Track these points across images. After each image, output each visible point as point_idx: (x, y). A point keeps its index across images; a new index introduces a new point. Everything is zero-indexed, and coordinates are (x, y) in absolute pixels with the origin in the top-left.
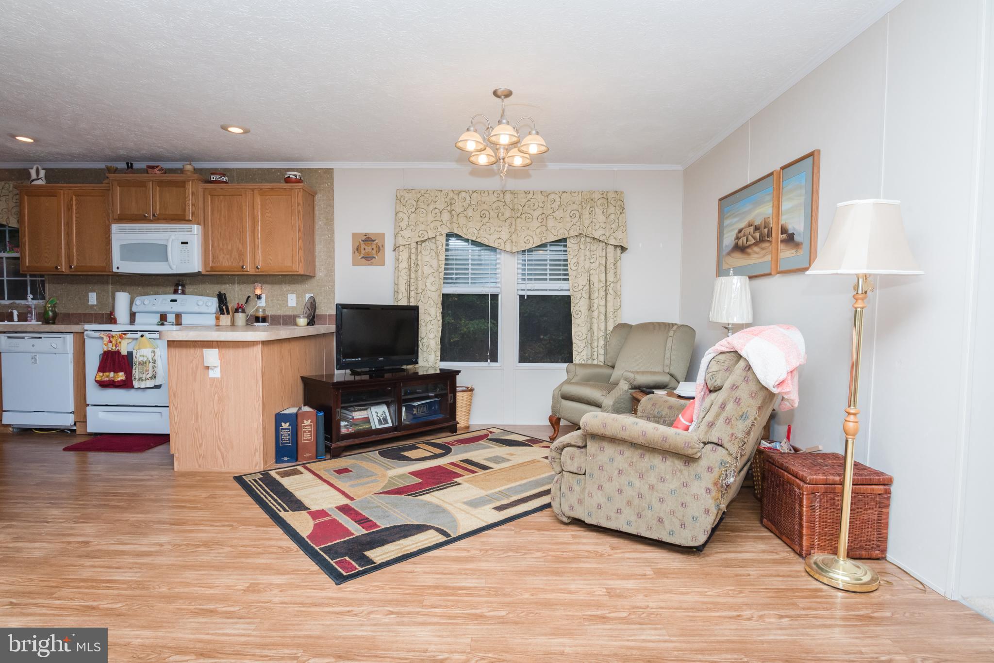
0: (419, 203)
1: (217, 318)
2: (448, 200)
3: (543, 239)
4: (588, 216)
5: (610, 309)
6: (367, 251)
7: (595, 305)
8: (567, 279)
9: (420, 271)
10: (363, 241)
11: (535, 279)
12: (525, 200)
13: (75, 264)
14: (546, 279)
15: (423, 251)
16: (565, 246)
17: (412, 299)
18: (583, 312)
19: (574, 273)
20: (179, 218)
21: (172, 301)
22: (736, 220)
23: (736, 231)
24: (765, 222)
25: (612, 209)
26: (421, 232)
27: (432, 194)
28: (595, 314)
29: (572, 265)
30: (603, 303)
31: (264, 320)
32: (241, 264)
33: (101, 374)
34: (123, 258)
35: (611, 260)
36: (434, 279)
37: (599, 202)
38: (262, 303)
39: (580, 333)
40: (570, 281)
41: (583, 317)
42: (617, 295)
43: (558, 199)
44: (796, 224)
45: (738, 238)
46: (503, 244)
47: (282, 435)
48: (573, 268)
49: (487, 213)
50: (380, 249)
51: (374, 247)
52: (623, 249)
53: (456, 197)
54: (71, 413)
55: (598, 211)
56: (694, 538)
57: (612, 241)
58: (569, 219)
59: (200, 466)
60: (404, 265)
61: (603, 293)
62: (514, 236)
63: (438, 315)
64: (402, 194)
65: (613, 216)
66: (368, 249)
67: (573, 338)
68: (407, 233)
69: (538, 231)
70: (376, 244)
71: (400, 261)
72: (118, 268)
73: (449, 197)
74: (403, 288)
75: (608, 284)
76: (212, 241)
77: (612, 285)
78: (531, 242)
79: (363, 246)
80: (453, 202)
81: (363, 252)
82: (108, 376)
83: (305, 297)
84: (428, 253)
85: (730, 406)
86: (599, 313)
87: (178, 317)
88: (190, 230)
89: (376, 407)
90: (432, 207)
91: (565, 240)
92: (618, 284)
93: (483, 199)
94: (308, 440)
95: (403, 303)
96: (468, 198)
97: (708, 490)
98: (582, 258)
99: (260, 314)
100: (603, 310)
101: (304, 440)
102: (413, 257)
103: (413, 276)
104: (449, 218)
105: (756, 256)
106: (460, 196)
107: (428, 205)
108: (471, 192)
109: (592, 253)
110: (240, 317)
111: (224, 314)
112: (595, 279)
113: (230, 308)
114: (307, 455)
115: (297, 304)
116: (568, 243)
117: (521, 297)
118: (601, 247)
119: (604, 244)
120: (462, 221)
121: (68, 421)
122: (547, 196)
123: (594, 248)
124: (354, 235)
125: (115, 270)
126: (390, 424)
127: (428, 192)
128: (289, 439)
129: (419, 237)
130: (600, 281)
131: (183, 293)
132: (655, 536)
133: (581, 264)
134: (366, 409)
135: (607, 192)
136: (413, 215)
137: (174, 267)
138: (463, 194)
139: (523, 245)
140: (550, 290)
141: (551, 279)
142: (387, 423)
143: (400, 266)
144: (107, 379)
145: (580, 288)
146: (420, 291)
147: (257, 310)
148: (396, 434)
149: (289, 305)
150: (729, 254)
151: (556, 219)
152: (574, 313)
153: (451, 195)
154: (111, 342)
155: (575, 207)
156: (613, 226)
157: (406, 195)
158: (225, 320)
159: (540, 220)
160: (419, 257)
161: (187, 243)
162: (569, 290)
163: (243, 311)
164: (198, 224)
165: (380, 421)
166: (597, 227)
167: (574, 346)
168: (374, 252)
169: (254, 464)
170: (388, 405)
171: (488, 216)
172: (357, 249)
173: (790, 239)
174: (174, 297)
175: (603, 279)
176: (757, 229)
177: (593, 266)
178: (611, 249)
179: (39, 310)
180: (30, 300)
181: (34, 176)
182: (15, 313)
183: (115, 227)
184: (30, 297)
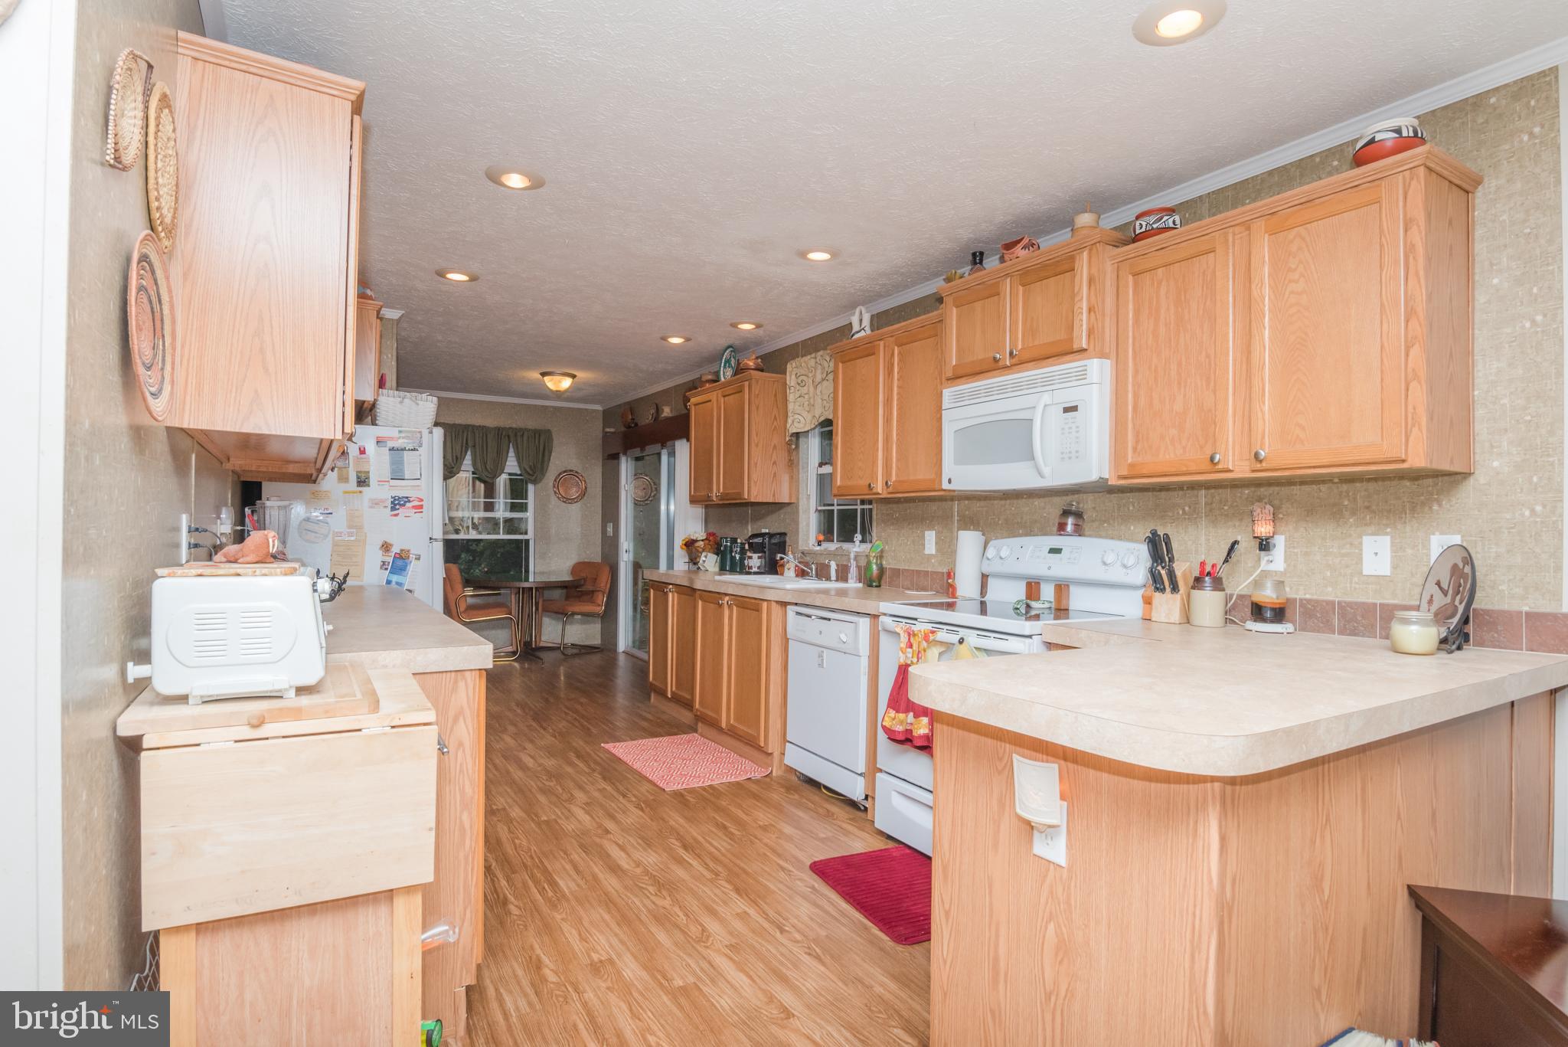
1: (1148, 601)
13: (894, 478)
20: (1064, 351)
21: (1053, 551)
31: (1279, 614)
32: (1209, 453)
33: (892, 713)
34: (960, 460)
38: (1277, 560)
54: (861, 775)
72: (950, 481)
76: (1136, 396)
82: (901, 723)
83: (1426, 545)
87: (1062, 588)
88: (1083, 375)
99: (1268, 595)
110: (1208, 604)
111: (1163, 590)
113: (1179, 573)
115: (1395, 567)
125: (945, 486)
131: (1079, 531)
137: (1046, 471)
144: (900, 727)
147: (1258, 584)
149: (1365, 572)
154: (911, 646)
158: (1167, 606)
161: (1074, 409)
163: (1218, 584)
164: (1103, 355)
174: (1056, 541)
179: (863, 563)
180: (857, 543)
181: (856, 327)
182: (833, 566)
183: (948, 394)
184: (858, 537)
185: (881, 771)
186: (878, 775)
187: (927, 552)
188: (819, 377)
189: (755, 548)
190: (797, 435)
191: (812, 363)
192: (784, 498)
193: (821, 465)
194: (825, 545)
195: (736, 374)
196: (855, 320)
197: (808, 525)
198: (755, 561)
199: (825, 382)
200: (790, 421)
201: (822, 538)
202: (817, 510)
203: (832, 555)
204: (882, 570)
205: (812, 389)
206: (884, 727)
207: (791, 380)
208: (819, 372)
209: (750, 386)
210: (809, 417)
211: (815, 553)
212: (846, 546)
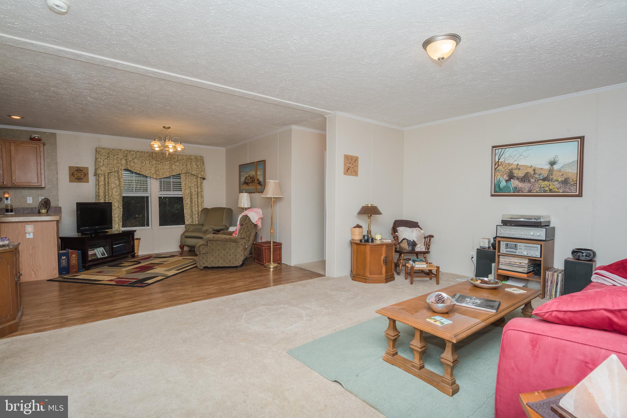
0: (109, 155)
2: (124, 154)
3: (171, 174)
4: (189, 165)
5: (200, 202)
6: (78, 175)
7: (193, 201)
8: (181, 190)
9: (110, 186)
10: (76, 170)
11: (167, 190)
12: (161, 157)
14: (171, 190)
15: (111, 177)
16: (180, 176)
17: (107, 199)
18: (189, 204)
19: (184, 188)
22: (244, 173)
23: (245, 177)
24: (253, 177)
25: (199, 163)
26: (111, 168)
27: (116, 151)
28: (194, 204)
29: (183, 184)
30: (197, 200)
31: (11, 211)
32: (2, 181)
35: (199, 183)
36: (117, 190)
37: (194, 160)
38: (9, 202)
39: (188, 212)
40: (182, 191)
41: (189, 206)
42: (202, 197)
43: (177, 158)
44: (261, 179)
45: (245, 180)
46: (152, 175)
47: (62, 262)
48: (184, 186)
49: (144, 161)
50: (86, 175)
51: (82, 173)
52: (204, 179)
53: (128, 153)
55: (194, 163)
56: (239, 264)
57: (200, 176)
58: (181, 166)
60: (102, 183)
61: (196, 196)
62: (157, 172)
63: (120, 206)
64: (99, 150)
65: (199, 166)
66: (79, 175)
67: (185, 214)
68: (103, 168)
69: (168, 170)
70: (84, 172)
71: (100, 181)
73: (125, 153)
74: (102, 194)
75: (199, 192)
77: (200, 193)
78: (165, 175)
79: (76, 173)
80: (127, 155)
81: (76, 176)
83: (39, 198)
84: (113, 177)
85: (246, 228)
86: (195, 204)
89: (99, 248)
90: (116, 157)
91: (180, 174)
92: (202, 192)
93: (142, 155)
94: (74, 263)
95: (102, 201)
96: (135, 154)
97: (241, 250)
98: (187, 182)
99: (9, 208)
100: (196, 203)
101: (73, 264)
102: (106, 179)
103: (107, 188)
104: (125, 162)
105: (251, 186)
106: (131, 153)
107: (114, 156)
108: (136, 152)
109: (191, 180)
112: (193, 190)
114: (74, 270)
115: (33, 202)
116: (181, 176)
117: (160, 198)
118: (195, 178)
119: (196, 177)
120: (132, 164)
122: (172, 156)
123: (192, 178)
124: (70, 168)
126: (106, 255)
127: (114, 150)
128: (66, 264)
129: (110, 170)
130: (195, 191)
132: (229, 266)
133: (187, 184)
134: (94, 250)
135: (197, 156)
136: (106, 160)
138: (132, 152)
139: (162, 176)
140: (173, 195)
141: (173, 190)
142: (105, 255)
143: (100, 184)
145: (187, 194)
146: (110, 195)
147: (6, 205)
148: (110, 259)
149: (27, 202)
150: (243, 184)
151: (176, 166)
152: (185, 204)
153: (126, 152)
155: (184, 161)
156: (200, 170)
157: (102, 151)
159: (169, 166)
160: (109, 180)
162: (182, 195)
165: (102, 254)
166: (193, 170)
167: (185, 218)
168: (82, 176)
169: (53, 275)
170: (104, 247)
171: (145, 163)
172: (72, 174)
173: (259, 183)
175: (196, 191)
176: (251, 178)
177: (192, 185)
178: (199, 179)
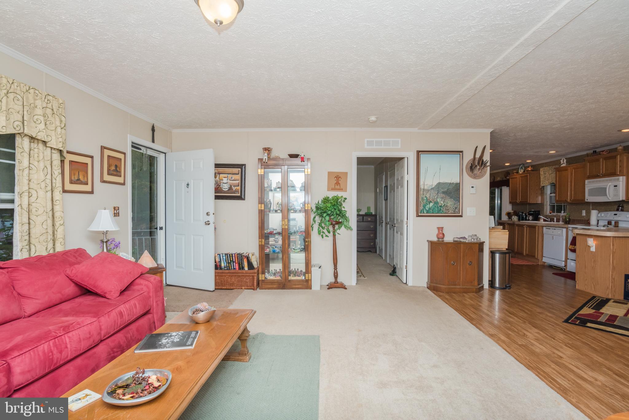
13: (573, 199)
20: (614, 175)
21: (615, 215)
33: (571, 246)
34: (590, 196)
47: (627, 285)
54: (564, 261)
59: (585, 289)
72: (587, 200)
82: (573, 247)
87: (617, 222)
88: (618, 180)
121: (563, 264)
125: (586, 201)
137: (610, 198)
144: (573, 249)
161: (616, 186)
164: (623, 176)
174: (616, 212)
179: (564, 218)
180: (562, 213)
181: (562, 163)
182: (555, 219)
183: (587, 181)
184: (563, 212)
185: (568, 259)
186: (568, 260)
187: (583, 215)
188: (550, 173)
189: (530, 214)
190: (544, 186)
191: (549, 169)
192: (539, 202)
193: (551, 194)
194: (552, 214)
195: (524, 172)
196: (562, 161)
197: (547, 209)
198: (531, 218)
199: (552, 174)
200: (541, 183)
201: (551, 212)
202: (549, 205)
203: (555, 216)
204: (570, 220)
205: (548, 175)
206: (569, 249)
207: (542, 173)
208: (550, 171)
209: (530, 175)
210: (547, 182)
211: (549, 216)
212: (559, 214)
